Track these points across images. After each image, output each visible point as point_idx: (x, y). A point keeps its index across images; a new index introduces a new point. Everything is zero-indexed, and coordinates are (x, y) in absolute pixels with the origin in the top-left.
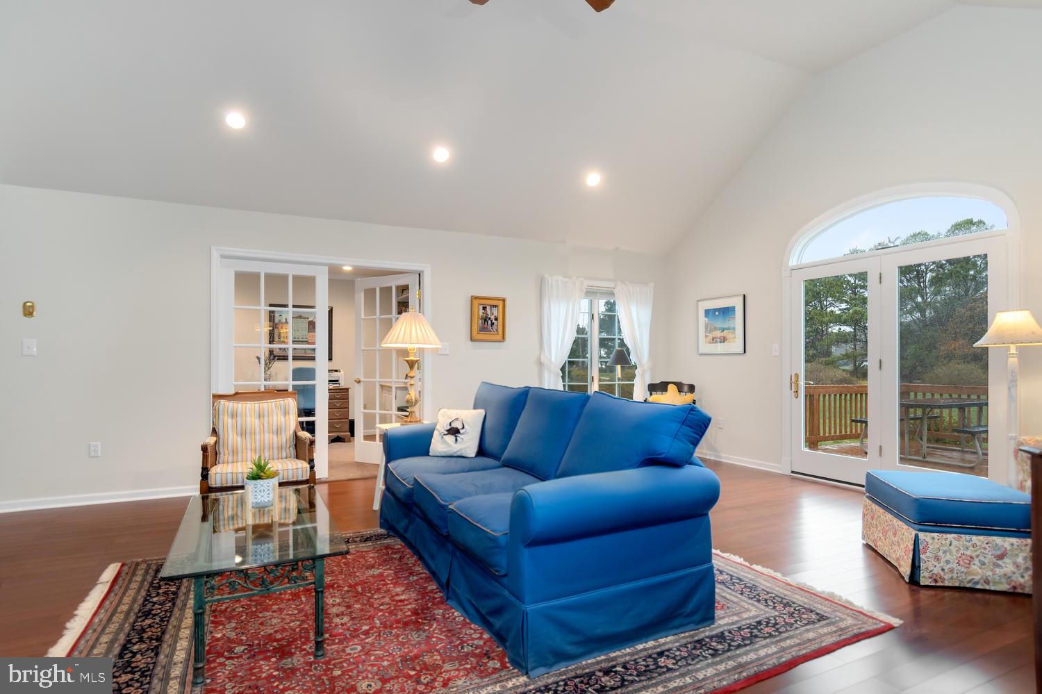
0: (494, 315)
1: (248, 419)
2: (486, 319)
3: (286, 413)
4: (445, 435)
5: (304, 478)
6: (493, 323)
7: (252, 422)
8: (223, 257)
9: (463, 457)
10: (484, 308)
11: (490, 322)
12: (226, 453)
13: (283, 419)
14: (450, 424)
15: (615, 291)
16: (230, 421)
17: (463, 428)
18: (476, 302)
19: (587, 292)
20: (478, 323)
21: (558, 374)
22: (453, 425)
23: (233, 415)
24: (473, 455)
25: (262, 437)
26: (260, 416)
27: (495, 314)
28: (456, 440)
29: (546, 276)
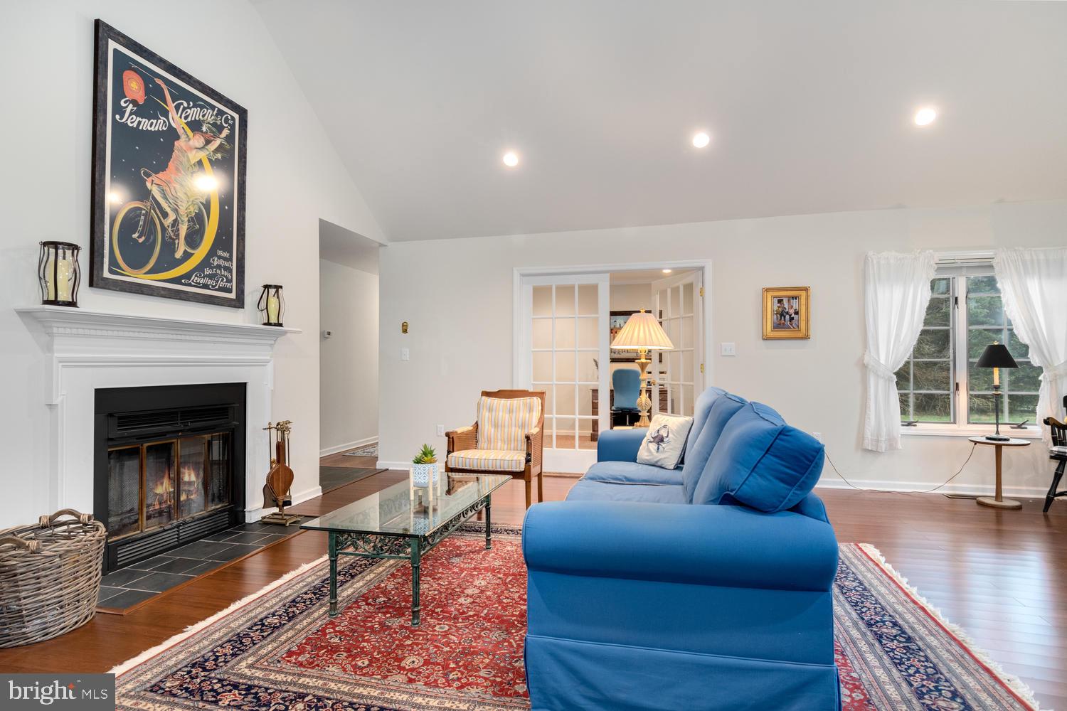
0: (794, 308)
1: (501, 414)
2: (782, 314)
3: (531, 410)
4: (651, 442)
5: (518, 470)
6: (793, 318)
7: (503, 416)
8: (523, 275)
9: (661, 467)
10: (780, 301)
11: (787, 317)
12: (483, 441)
13: (528, 415)
14: (658, 432)
15: (994, 262)
16: (487, 414)
17: (667, 437)
18: (770, 294)
19: (938, 269)
20: (770, 320)
21: (890, 380)
22: (661, 433)
23: (490, 410)
24: (672, 467)
25: (510, 429)
26: (511, 411)
27: (795, 306)
28: (658, 449)
29: (871, 253)
